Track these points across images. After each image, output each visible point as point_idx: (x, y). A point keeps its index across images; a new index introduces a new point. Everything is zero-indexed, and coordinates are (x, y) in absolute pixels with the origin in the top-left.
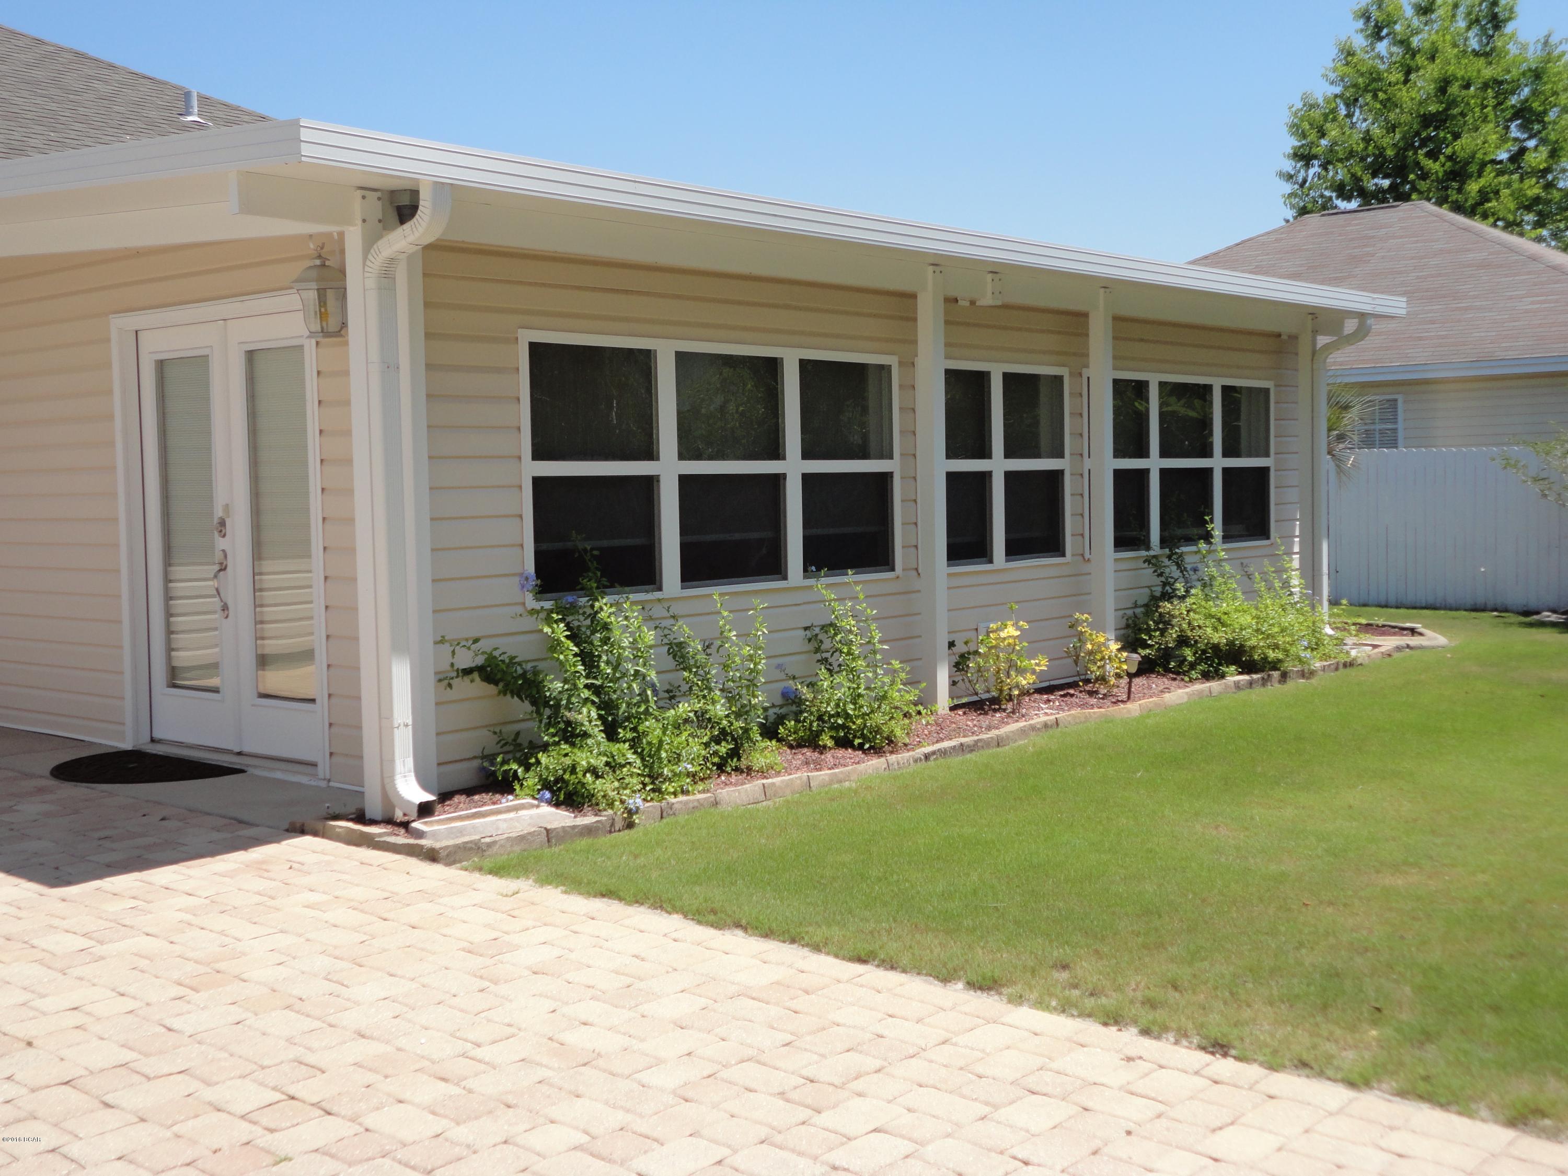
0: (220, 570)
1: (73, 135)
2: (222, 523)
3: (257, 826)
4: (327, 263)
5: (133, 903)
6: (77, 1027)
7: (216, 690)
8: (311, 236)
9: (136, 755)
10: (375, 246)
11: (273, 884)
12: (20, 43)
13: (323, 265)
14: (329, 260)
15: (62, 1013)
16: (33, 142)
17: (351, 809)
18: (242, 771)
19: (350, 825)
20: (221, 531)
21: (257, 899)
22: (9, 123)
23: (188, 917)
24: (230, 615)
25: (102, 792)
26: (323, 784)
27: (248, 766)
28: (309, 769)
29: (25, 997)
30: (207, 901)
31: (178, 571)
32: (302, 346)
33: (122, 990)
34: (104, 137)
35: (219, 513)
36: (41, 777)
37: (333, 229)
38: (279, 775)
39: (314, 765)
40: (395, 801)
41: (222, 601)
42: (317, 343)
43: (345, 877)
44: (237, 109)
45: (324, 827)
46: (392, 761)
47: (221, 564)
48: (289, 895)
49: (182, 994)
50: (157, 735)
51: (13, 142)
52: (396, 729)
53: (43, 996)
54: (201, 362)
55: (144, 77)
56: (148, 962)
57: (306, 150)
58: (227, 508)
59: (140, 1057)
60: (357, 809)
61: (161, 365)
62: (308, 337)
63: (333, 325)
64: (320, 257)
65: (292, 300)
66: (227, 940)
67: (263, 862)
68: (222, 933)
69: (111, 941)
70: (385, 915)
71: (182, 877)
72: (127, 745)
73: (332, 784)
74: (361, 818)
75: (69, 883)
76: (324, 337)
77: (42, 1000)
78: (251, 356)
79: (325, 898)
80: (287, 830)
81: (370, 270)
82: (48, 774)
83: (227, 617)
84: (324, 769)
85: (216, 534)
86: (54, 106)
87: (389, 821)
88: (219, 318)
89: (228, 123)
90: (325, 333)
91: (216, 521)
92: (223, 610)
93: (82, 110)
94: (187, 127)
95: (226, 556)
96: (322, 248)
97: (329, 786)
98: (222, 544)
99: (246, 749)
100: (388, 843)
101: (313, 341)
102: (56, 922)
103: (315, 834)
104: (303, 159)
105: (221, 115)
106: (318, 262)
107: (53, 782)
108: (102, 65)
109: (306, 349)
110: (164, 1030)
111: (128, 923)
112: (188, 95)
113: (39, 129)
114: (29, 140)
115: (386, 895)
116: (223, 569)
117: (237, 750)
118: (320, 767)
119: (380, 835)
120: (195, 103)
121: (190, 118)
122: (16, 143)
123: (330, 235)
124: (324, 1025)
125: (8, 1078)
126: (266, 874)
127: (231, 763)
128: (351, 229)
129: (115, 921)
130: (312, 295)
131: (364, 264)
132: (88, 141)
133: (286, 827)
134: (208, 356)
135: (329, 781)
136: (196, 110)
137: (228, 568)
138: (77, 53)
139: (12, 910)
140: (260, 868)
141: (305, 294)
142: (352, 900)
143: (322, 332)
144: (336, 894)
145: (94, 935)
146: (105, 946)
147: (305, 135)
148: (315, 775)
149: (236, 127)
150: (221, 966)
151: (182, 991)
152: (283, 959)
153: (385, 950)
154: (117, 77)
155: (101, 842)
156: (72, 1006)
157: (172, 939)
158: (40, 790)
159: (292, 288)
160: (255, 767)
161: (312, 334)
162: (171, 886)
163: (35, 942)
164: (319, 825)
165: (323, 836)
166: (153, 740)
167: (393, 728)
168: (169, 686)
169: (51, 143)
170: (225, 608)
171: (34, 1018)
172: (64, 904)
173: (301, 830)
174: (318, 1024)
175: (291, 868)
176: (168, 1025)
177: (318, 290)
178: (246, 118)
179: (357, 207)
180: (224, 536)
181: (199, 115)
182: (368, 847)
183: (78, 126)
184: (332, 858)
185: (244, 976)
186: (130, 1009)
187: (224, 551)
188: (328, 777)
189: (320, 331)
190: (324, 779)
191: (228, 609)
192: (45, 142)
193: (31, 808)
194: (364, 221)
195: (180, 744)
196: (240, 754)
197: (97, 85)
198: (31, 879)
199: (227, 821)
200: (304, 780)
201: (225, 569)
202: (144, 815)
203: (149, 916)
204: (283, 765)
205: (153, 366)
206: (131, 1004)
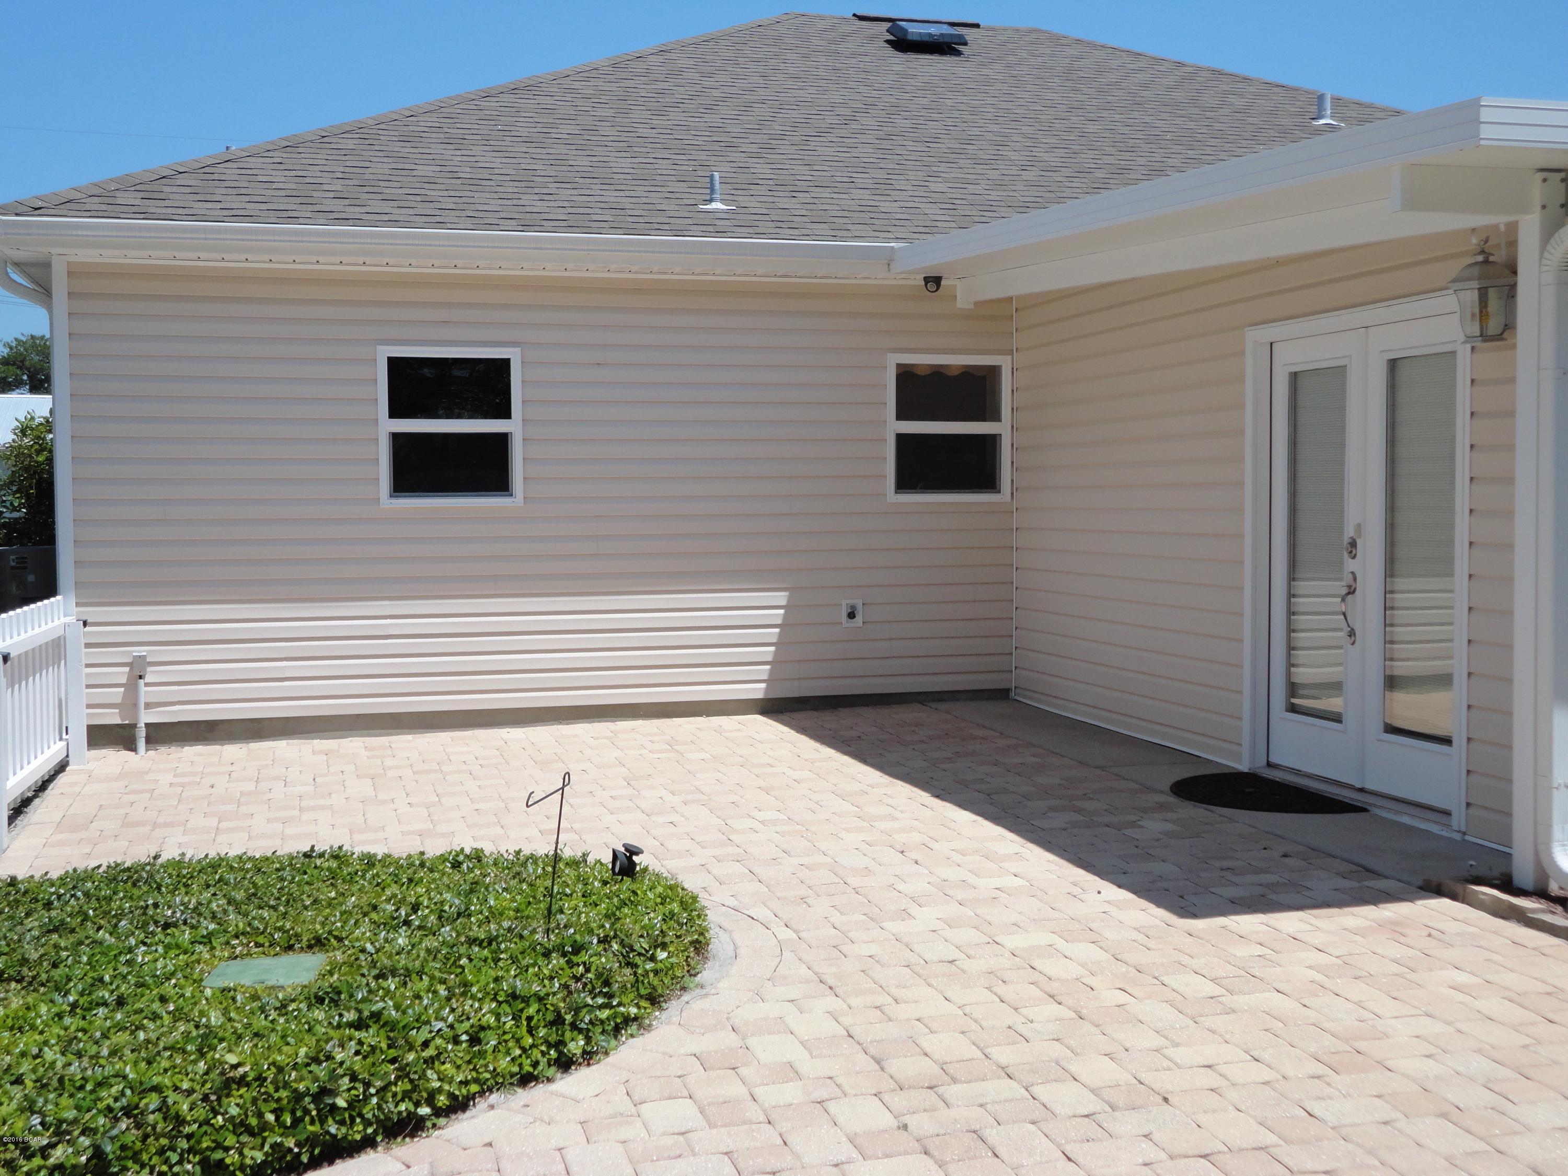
0: (1349, 593)
1: (1209, 150)
2: (1353, 544)
3: (1387, 877)
4: (1491, 259)
5: (1259, 950)
6: (1212, 1090)
7: (1336, 718)
8: (1474, 230)
9: (1250, 778)
10: (1556, 235)
11: (1410, 952)
12: (1162, 68)
13: (1486, 262)
14: (1493, 255)
15: (1195, 1069)
16: (1171, 162)
17: (1496, 873)
18: (1365, 810)
19: (1495, 892)
20: (1351, 552)
21: (1396, 968)
22: (1151, 146)
23: (1320, 978)
24: (1357, 642)
25: (1221, 816)
26: (1457, 837)
27: (1371, 805)
28: (1444, 819)
29: (1159, 1042)
30: (1339, 962)
31: (1302, 586)
32: (1453, 353)
33: (1256, 1054)
34: (1239, 150)
35: (1349, 532)
36: (1162, 792)
37: (1500, 219)
38: (1406, 820)
39: (1447, 813)
40: (1550, 871)
41: (1349, 626)
42: (1473, 348)
43: (1494, 957)
44: (1369, 106)
45: (1465, 891)
46: (1549, 826)
47: (1350, 587)
48: (1431, 970)
49: (1320, 1072)
50: (1274, 759)
51: (1154, 164)
52: (1555, 790)
53: (1177, 1045)
54: (1339, 373)
55: (1278, 86)
56: (1281, 1025)
57: (1486, 132)
58: (1359, 527)
59: (1281, 1142)
60: (1502, 874)
61: (1295, 377)
62: (1464, 342)
63: (1494, 326)
64: (1482, 252)
65: (1449, 301)
66: (1366, 1015)
67: (1397, 923)
68: (1359, 1004)
69: (1241, 992)
70: (1551, 1016)
71: (1309, 928)
72: (1243, 767)
73: (1468, 838)
74: (1507, 885)
75: (1195, 916)
76: (1485, 341)
77: (1175, 1049)
78: (1393, 364)
79: (1473, 980)
80: (1421, 888)
81: (1548, 262)
82: (1167, 788)
83: (1353, 644)
84: (1459, 819)
85: (1346, 554)
86: (1192, 125)
87: (1541, 893)
88: (1359, 326)
89: (1361, 122)
90: (1485, 337)
91: (1346, 540)
92: (1350, 636)
93: (1217, 126)
94: (1319, 131)
95: (1355, 579)
96: (1486, 241)
97: (1464, 840)
98: (1351, 565)
99: (1369, 786)
100: (1544, 922)
101: (1468, 346)
102: (1185, 960)
103: (1454, 897)
104: (1482, 142)
105: (1354, 114)
106: (1480, 258)
107: (1172, 799)
108: (1237, 79)
109: (1459, 355)
110: (1304, 1114)
111: (1257, 974)
112: (1321, 98)
113: (1177, 149)
114: (1169, 160)
115: (1549, 989)
116: (1351, 591)
117: (1358, 786)
118: (1455, 815)
119: (1534, 911)
120: (1328, 104)
121: (1322, 122)
122: (1157, 164)
123: (1495, 227)
124: (1490, 1149)
125: (1145, 1136)
126: (1402, 939)
127: (1352, 799)
128: (1528, 217)
129: (1243, 969)
130: (1471, 297)
131: (1541, 257)
132: (1223, 156)
133: (1420, 883)
134: (1346, 366)
135: (1464, 834)
136: (1329, 112)
137: (1357, 592)
138: (1214, 71)
139: (1141, 937)
140: (1395, 929)
141: (1462, 294)
142: (1507, 989)
143: (1481, 336)
144: (1489, 977)
145: (1224, 982)
146: (1235, 997)
147: (1485, 115)
148: (1449, 826)
149: (1368, 124)
150: (1362, 1045)
151: (1320, 1069)
152: (1433, 1050)
153: (1556, 1063)
154: (1251, 89)
155: (1224, 873)
156: (1206, 1063)
157: (1306, 1002)
158: (1161, 807)
159: (1447, 288)
160: (1376, 806)
161: (1469, 338)
162: (1298, 936)
163: (1165, 979)
164: (1459, 888)
165: (1463, 902)
166: (1269, 765)
167: (1551, 788)
168: (1287, 711)
169: (1188, 161)
170: (1352, 634)
171: (1169, 1069)
172: (1190, 939)
173: (1438, 891)
174: (1480, 1146)
175: (1430, 935)
176: (1309, 1109)
177: (1479, 289)
178: (1380, 115)
179: (1537, 191)
180: (1354, 557)
181: (1332, 117)
182: (1519, 922)
183: (1213, 142)
184: (1476, 930)
185: (1390, 1064)
186: (1267, 1079)
187: (1353, 573)
188: (1463, 829)
189: (1478, 334)
190: (1459, 832)
191: (1355, 634)
192: (1184, 161)
193: (1154, 826)
194: (1544, 207)
195: (1297, 772)
196: (1362, 790)
197: (1232, 99)
198: (1159, 904)
199: (1354, 868)
200: (1434, 829)
201: (1354, 592)
202: (1265, 849)
203: (1279, 969)
204: (1412, 810)
205: (1287, 378)
206: (1268, 1075)
